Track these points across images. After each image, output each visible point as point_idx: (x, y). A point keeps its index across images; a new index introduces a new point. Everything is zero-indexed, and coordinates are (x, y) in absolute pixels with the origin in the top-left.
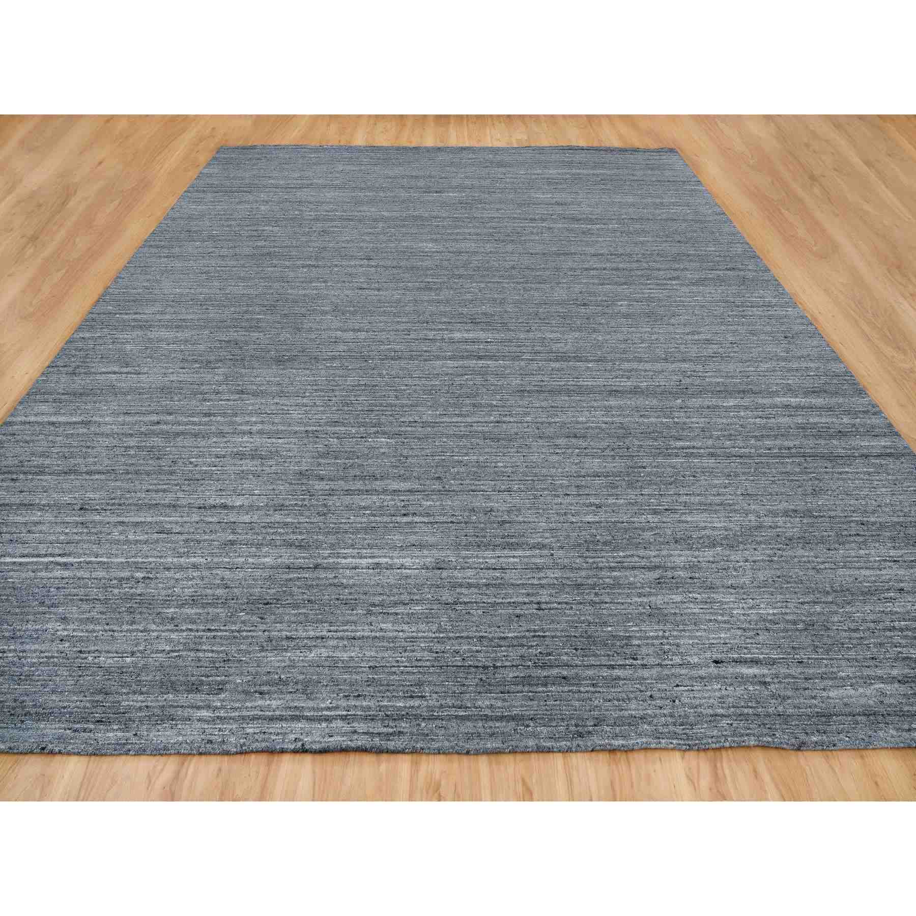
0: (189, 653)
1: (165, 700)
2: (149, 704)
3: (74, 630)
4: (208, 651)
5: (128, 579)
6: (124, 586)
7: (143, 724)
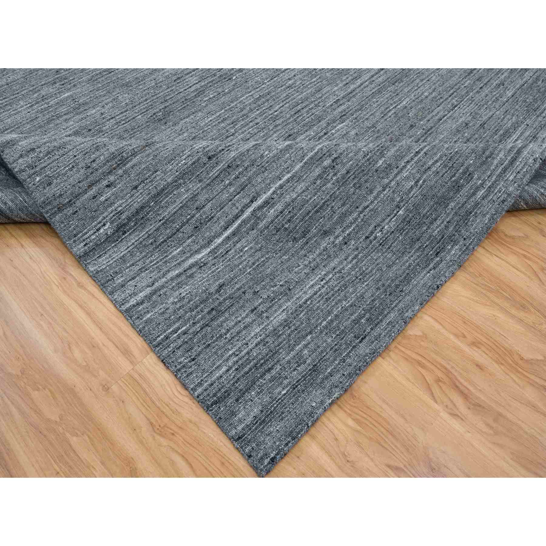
0: (427, 174)
1: (452, 209)
2: (448, 220)
3: (343, 231)
4: (434, 164)
5: (324, 172)
6: (329, 177)
7: (460, 231)
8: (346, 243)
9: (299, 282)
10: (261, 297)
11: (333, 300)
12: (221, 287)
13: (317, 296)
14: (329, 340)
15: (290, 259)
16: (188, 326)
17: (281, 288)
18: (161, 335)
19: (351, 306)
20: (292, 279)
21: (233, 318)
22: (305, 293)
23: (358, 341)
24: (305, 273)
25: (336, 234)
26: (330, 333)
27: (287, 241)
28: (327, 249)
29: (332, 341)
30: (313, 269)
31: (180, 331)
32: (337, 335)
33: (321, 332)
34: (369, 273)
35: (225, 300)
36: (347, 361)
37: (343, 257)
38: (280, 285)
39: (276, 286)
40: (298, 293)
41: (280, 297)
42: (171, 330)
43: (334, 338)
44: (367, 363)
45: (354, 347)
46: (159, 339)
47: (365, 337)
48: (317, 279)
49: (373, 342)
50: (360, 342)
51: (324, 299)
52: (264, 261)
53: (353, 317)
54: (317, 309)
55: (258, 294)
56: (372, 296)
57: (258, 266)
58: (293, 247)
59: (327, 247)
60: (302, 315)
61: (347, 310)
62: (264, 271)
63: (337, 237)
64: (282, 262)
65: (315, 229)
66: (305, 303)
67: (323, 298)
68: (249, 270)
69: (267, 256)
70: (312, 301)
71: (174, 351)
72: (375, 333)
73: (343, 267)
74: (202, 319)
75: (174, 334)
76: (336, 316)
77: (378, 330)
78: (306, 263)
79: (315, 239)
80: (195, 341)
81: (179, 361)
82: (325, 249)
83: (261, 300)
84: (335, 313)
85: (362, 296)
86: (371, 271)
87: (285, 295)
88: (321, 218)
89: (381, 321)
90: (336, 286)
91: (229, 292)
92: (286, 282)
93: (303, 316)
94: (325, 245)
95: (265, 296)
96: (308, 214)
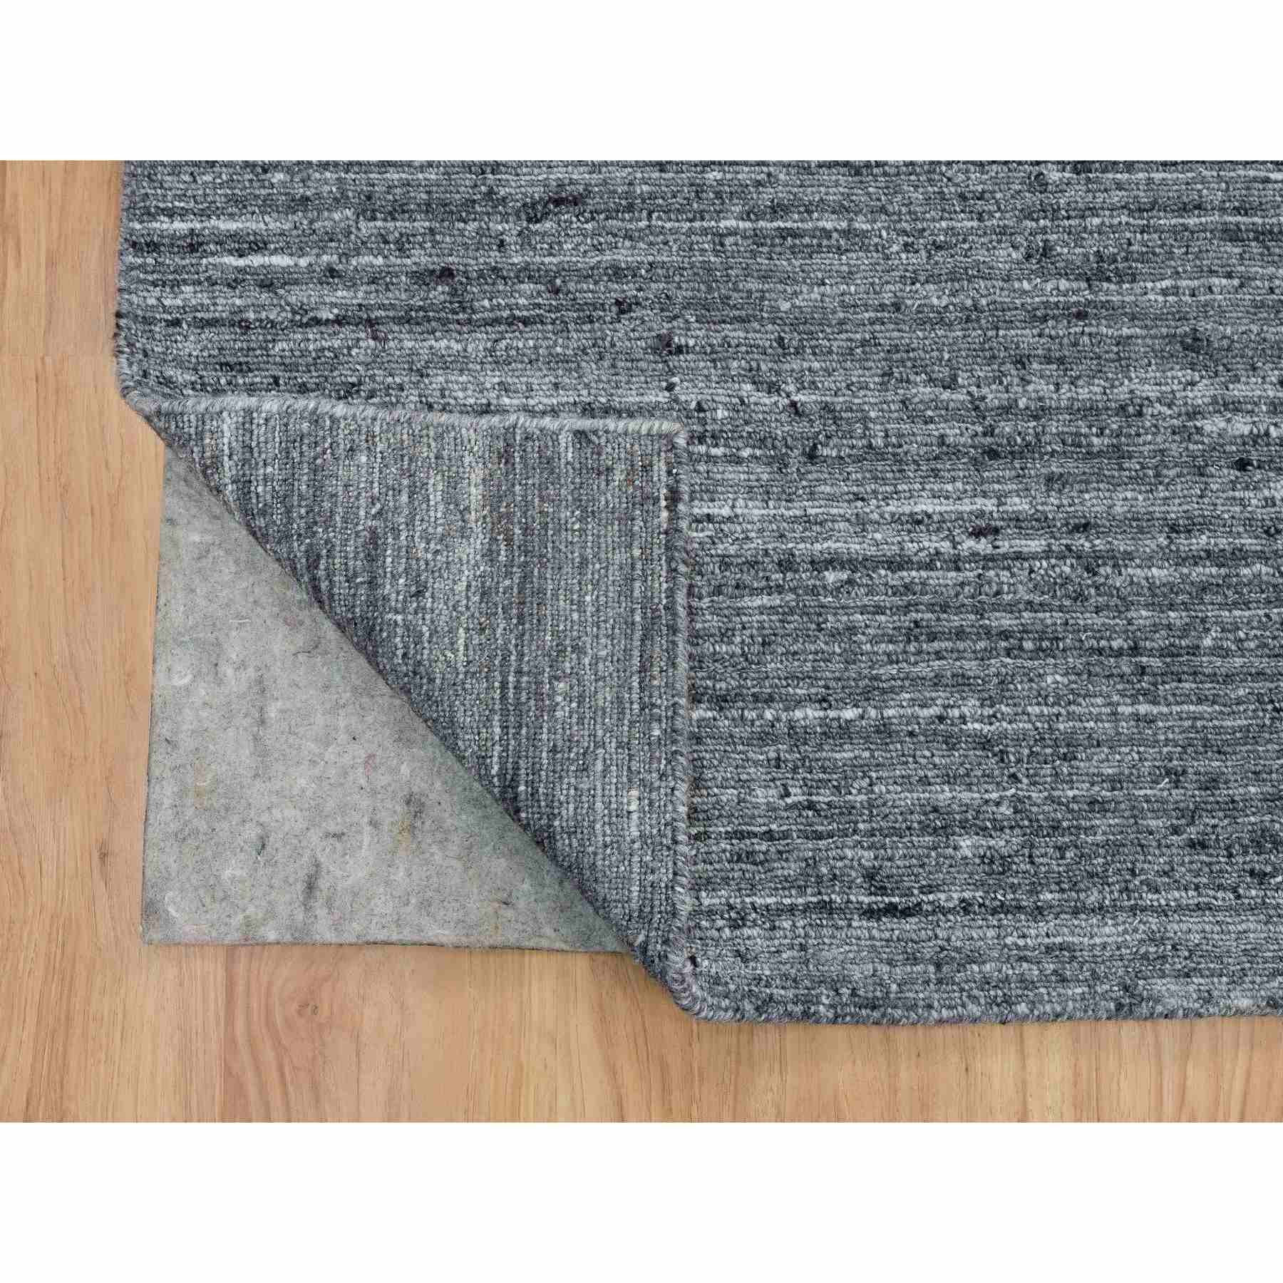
8: (1242, 465)
9: (881, 456)
10: (670, 388)
11: (939, 655)
12: (558, 202)
13: (894, 579)
14: (762, 796)
15: (941, 318)
16: (303, 262)
17: (784, 417)
18: (183, 213)
19: (985, 743)
20: (865, 420)
21: (492, 379)
22: (862, 523)
23: (866, 900)
24: (942, 436)
25: (1237, 391)
26: (795, 770)
27: (1003, 231)
28: (1140, 414)
29: (772, 808)
30: (993, 454)
31: (256, 260)
32: (811, 806)
33: (765, 738)
34: (1213, 677)
35: (526, 273)
36: (747, 932)
37: (1175, 511)
38: (794, 404)
39: (773, 388)
40: (832, 498)
41: (746, 453)
42: (233, 226)
43: (789, 808)
44: (806, 1015)
45: (826, 908)
46: (164, 225)
47: (906, 913)
48: (966, 507)
49: (913, 959)
50: (870, 913)
51: (906, 621)
52: (827, 234)
53: (944, 795)
54: (834, 635)
55: (674, 361)
56: (1115, 782)
57: (784, 234)
58: (1007, 279)
59: (1148, 411)
60: (757, 602)
61: (953, 748)
62: (788, 279)
63: (1233, 407)
64: (897, 307)
65: (1164, 292)
66: (819, 565)
67: (907, 608)
68: (731, 223)
69: (861, 224)
70: (850, 582)
71: (176, 323)
72: (958, 933)
73: (1129, 556)
74: (373, 281)
75: (230, 252)
76: (884, 730)
77: (983, 933)
78: (993, 396)
79: (1125, 331)
80: (280, 346)
81: (170, 372)
82: (1132, 410)
83: (663, 397)
84: (890, 712)
85: (1069, 749)
86: (1228, 678)
87: (770, 462)
88: (1229, 276)
89: (1039, 912)
90: (1011, 608)
91: (572, 253)
92: (826, 407)
93: (762, 610)
94: (1150, 391)
95: (689, 396)
96: (1184, 209)
